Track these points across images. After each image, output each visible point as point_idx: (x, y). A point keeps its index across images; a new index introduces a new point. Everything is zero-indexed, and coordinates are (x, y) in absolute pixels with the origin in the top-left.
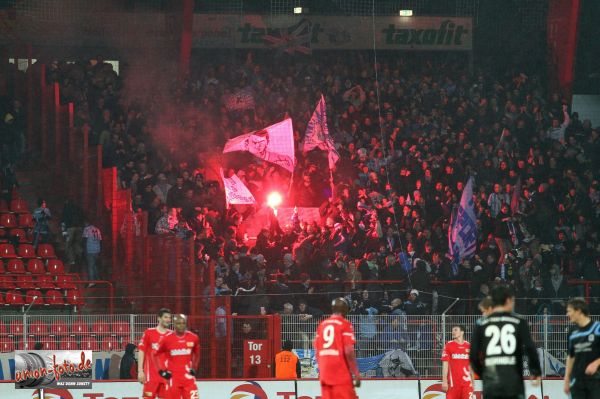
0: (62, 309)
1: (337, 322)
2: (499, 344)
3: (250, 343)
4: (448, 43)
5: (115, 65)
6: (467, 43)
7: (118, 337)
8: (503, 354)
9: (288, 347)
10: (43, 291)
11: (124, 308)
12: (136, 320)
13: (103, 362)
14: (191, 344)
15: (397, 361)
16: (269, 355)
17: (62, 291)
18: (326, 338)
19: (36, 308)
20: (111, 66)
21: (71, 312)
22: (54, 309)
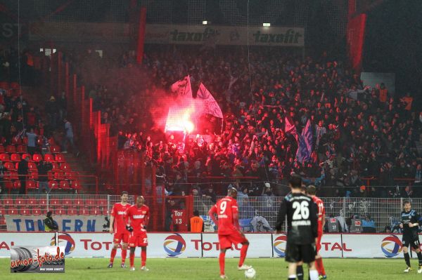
0: (69, 191)
1: (229, 200)
2: (300, 213)
3: (176, 212)
4: (291, 41)
5: (101, 52)
6: (301, 42)
7: (100, 208)
8: (302, 219)
9: (197, 214)
10: (58, 181)
11: (104, 191)
12: (111, 198)
13: (92, 221)
14: (144, 212)
15: (260, 222)
16: (186, 218)
17: (69, 181)
18: (222, 208)
19: (54, 191)
20: (98, 53)
21: (74, 192)
22: (64, 191)
